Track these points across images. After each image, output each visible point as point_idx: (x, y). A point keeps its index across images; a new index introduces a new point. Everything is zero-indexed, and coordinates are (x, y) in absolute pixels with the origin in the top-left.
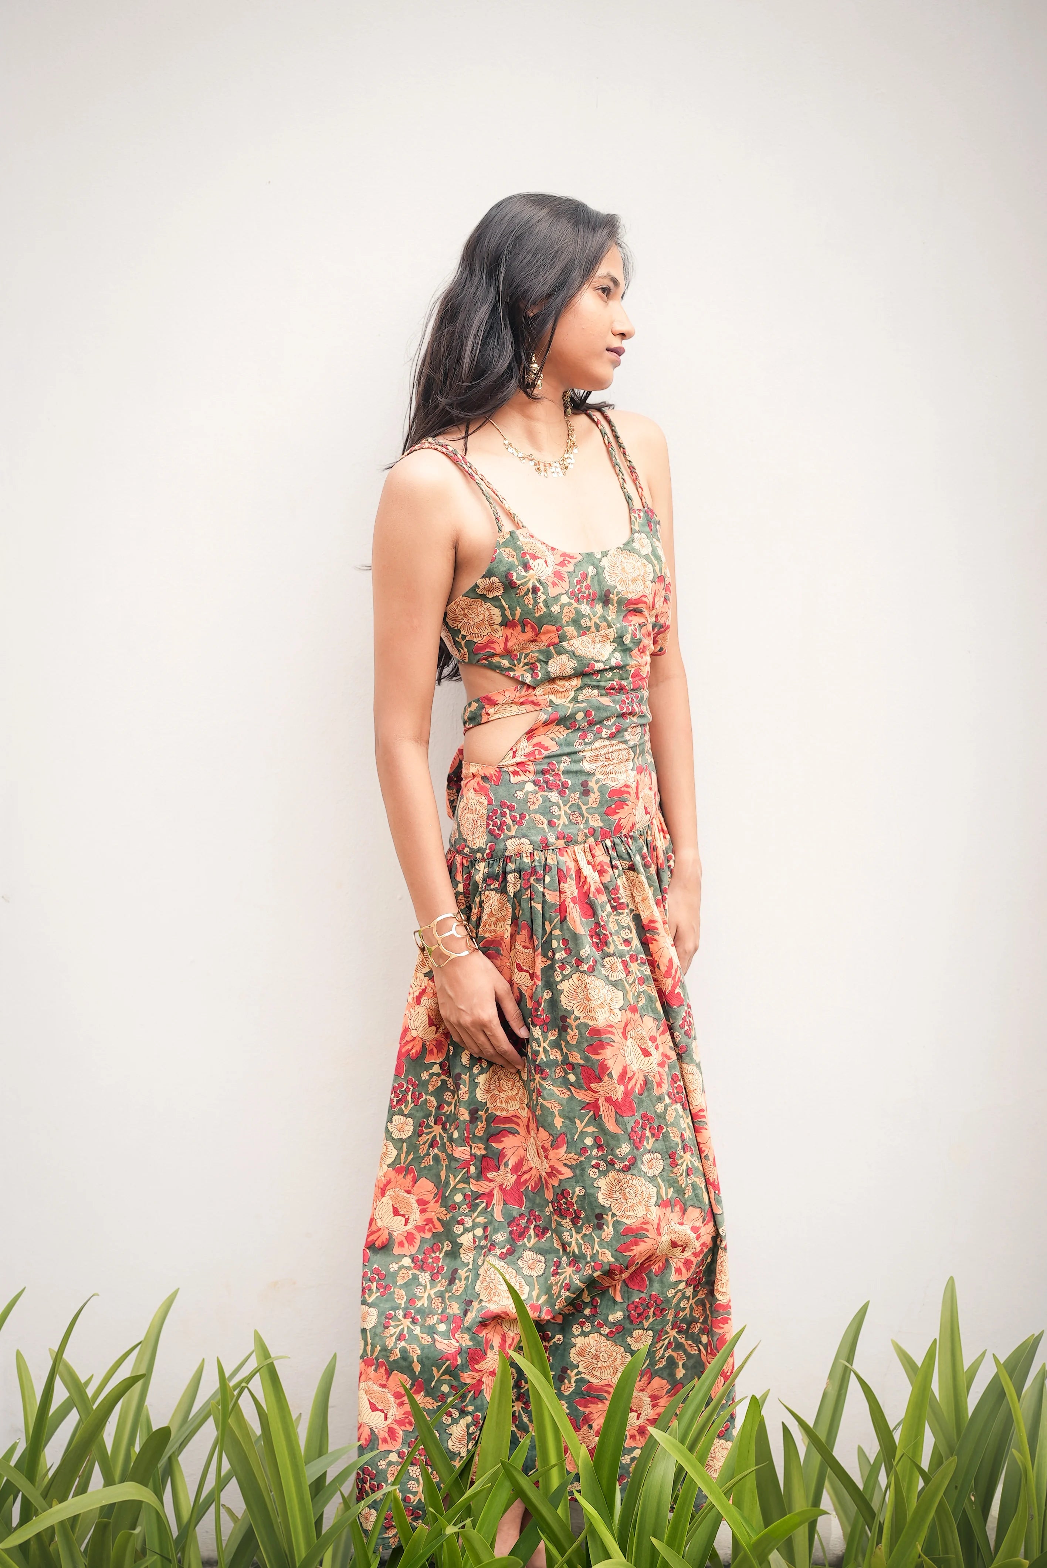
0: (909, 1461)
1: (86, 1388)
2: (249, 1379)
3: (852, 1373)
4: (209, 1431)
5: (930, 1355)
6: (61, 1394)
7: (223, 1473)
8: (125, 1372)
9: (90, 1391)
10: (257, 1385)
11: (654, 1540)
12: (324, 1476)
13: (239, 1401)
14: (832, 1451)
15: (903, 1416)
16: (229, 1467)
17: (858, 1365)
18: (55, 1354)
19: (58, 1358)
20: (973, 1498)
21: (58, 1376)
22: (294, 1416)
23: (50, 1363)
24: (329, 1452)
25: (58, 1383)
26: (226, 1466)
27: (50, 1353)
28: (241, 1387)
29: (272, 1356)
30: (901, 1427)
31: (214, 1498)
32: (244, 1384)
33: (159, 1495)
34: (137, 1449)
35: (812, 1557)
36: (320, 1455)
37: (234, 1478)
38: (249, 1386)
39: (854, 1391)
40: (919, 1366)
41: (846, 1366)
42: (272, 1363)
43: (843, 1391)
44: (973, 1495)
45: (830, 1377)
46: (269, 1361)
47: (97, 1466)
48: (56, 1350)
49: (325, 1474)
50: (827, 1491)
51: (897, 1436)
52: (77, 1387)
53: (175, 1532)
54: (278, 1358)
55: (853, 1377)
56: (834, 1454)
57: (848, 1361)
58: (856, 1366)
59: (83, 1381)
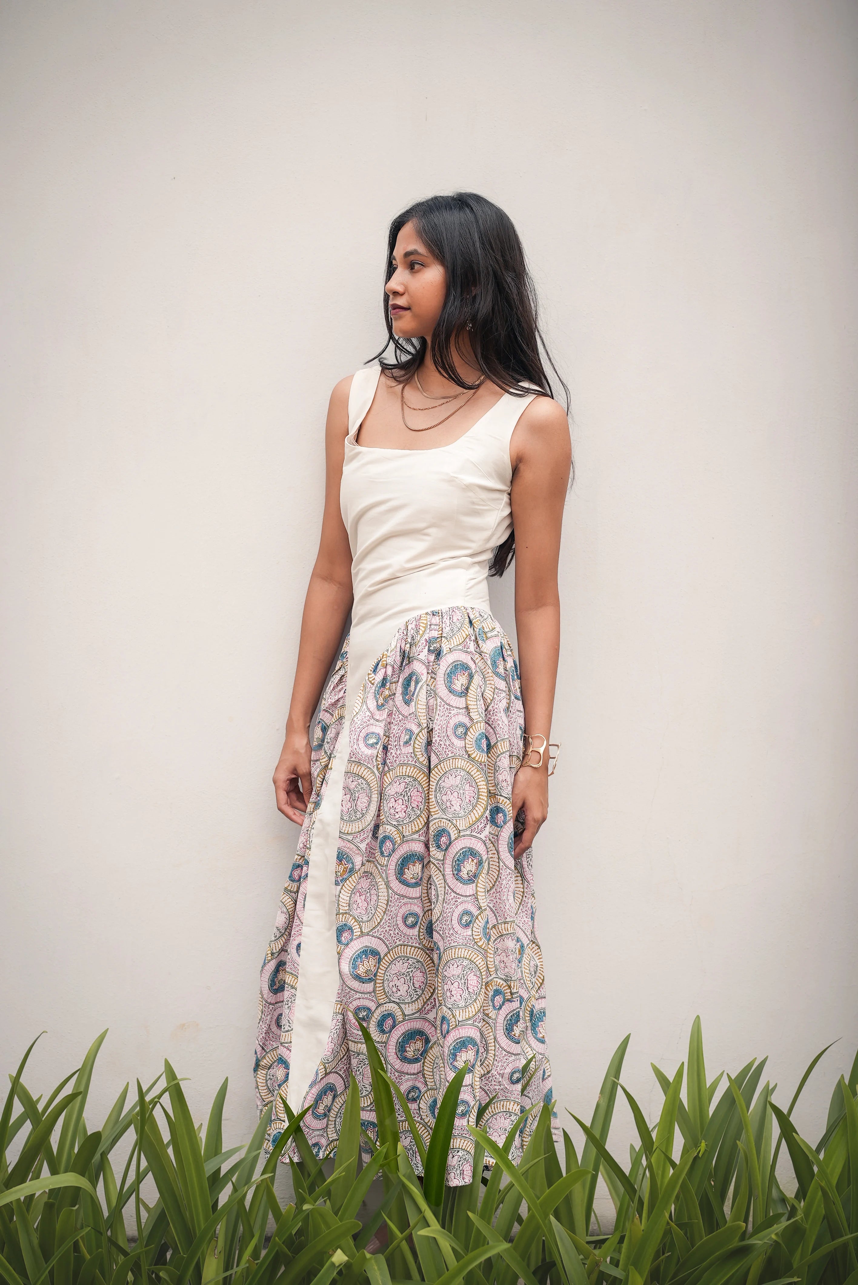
0: (663, 1155)
1: (37, 1104)
2: (160, 1096)
3: (619, 1086)
4: (130, 1136)
5: (679, 1074)
6: (18, 1109)
7: (142, 1169)
8: (68, 1090)
9: (40, 1107)
10: (166, 1100)
11: (470, 1214)
12: (219, 1170)
13: (153, 1113)
14: (605, 1145)
15: (658, 1121)
16: (146, 1164)
17: (623, 1079)
18: (14, 1078)
19: (16, 1081)
20: (713, 1183)
21: (16, 1096)
22: (196, 1126)
23: (10, 1086)
24: (223, 1152)
25: (16, 1101)
26: (144, 1163)
27: (10, 1078)
28: (154, 1102)
29: (179, 1077)
30: (657, 1129)
31: (135, 1188)
32: (156, 1100)
33: (94, 1184)
34: (76, 1150)
35: (590, 1228)
36: (215, 1155)
37: (150, 1172)
38: (160, 1101)
39: (621, 1100)
40: (671, 1082)
41: (614, 1081)
42: (178, 1083)
43: (612, 1103)
44: (713, 1181)
45: (602, 1092)
46: (175, 1082)
47: (45, 1164)
48: (15, 1076)
49: (220, 1168)
50: (602, 1174)
51: (654, 1135)
52: (30, 1104)
53: (106, 1214)
54: (182, 1080)
55: (619, 1088)
56: (606, 1147)
57: (615, 1078)
58: (621, 1081)
59: (35, 1099)
